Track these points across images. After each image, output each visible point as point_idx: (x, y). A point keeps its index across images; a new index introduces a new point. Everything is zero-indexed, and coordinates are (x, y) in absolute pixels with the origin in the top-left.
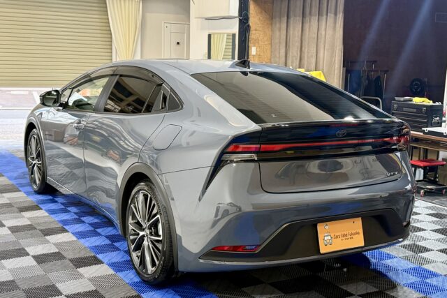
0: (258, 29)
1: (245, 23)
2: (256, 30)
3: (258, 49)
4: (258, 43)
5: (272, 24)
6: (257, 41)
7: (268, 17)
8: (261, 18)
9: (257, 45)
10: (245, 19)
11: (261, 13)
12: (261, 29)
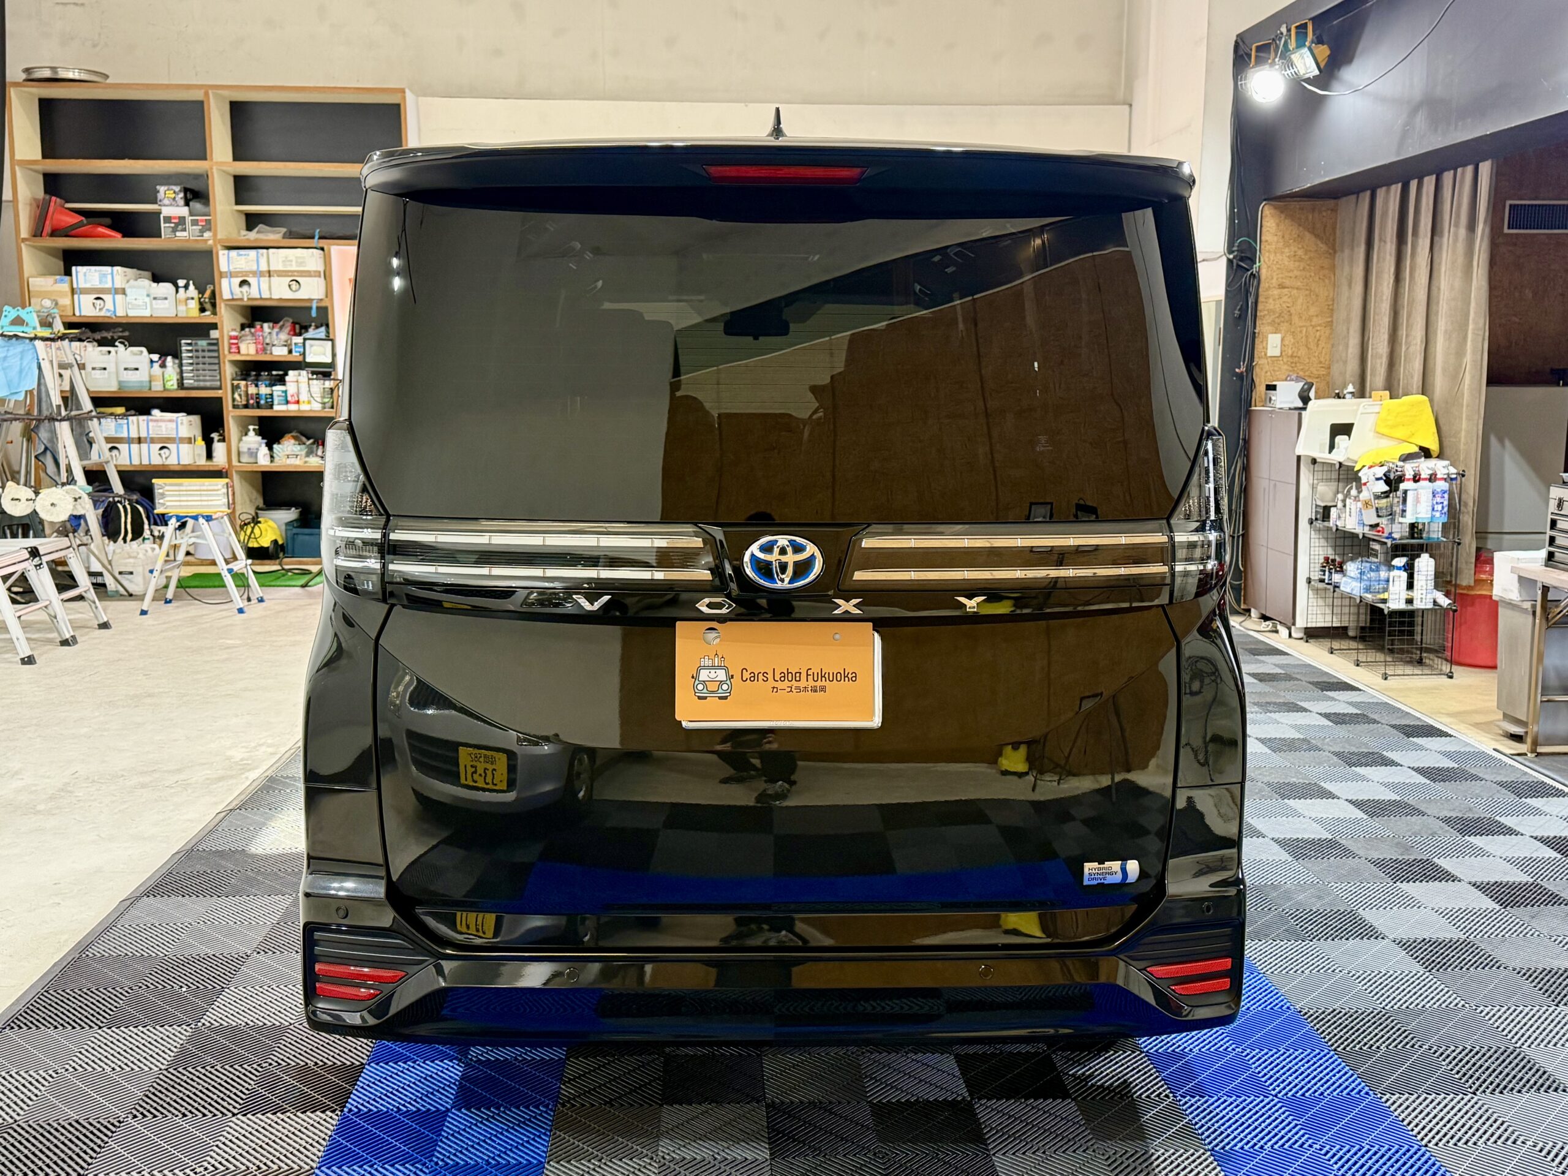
0: (1287, 282)
1: (1248, 270)
2: (1282, 286)
3: (1290, 339)
4: (1290, 322)
5: (1333, 268)
6: (1283, 320)
7: (1323, 247)
8: (1300, 252)
9: (1284, 327)
10: (1242, 259)
11: (1300, 237)
12: (1299, 284)
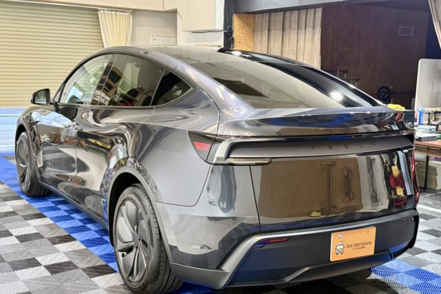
0: (241, 41)
1: (230, 36)
5: (254, 37)
7: (250, 30)
8: (244, 31)
10: (229, 33)
11: (244, 27)
12: (244, 41)
